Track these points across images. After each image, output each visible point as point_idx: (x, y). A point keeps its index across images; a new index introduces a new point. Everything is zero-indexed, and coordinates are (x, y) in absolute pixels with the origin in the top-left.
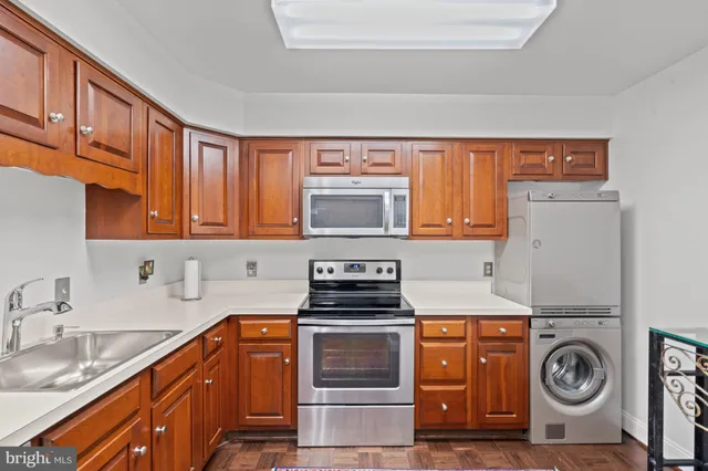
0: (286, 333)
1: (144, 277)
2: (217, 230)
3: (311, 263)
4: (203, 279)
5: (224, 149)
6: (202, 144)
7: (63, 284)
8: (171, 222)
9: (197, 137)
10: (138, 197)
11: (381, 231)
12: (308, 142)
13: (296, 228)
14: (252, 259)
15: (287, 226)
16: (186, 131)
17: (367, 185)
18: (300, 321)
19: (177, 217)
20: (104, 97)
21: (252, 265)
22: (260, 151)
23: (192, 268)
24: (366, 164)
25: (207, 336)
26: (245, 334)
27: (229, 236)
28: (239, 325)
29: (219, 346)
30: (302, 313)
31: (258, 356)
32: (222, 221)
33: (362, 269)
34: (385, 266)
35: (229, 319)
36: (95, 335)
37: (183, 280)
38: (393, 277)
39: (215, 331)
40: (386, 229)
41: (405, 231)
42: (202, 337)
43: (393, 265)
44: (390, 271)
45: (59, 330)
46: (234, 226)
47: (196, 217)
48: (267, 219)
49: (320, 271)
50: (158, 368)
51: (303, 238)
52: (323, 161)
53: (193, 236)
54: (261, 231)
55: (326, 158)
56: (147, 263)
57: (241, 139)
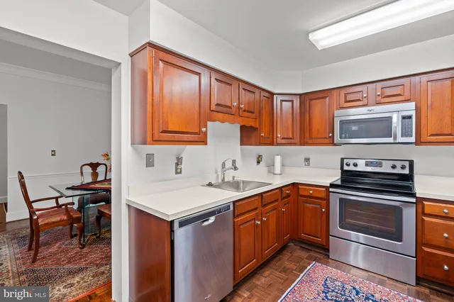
0: (323, 195)
1: (258, 162)
2: (289, 142)
3: (342, 160)
4: (283, 165)
5: (292, 101)
6: (282, 101)
7: (234, 162)
8: (269, 138)
9: (280, 98)
10: (256, 129)
11: (391, 140)
12: (339, 90)
13: (331, 139)
14: (307, 156)
15: (326, 138)
16: (275, 96)
17: (379, 111)
18: (331, 190)
19: (271, 136)
20: (247, 93)
21: (307, 160)
22: (311, 100)
23: (278, 159)
24: (380, 97)
25: (283, 189)
26: (301, 193)
27: (295, 144)
28: (298, 188)
29: (288, 196)
30: (332, 185)
31: (308, 205)
32: (291, 137)
33: (380, 165)
34: (399, 164)
35: (293, 184)
36: (244, 182)
37: (274, 165)
38: (406, 171)
39: (287, 188)
40: (395, 138)
41: (413, 139)
42: (280, 188)
43: (407, 164)
44: (403, 167)
45: (234, 177)
46: (297, 139)
47: (279, 136)
48: (314, 135)
49: (348, 165)
50: (264, 195)
51: (335, 145)
52: (348, 100)
53: (278, 144)
54: (310, 141)
55: (350, 97)
56: (260, 156)
57: (300, 95)
